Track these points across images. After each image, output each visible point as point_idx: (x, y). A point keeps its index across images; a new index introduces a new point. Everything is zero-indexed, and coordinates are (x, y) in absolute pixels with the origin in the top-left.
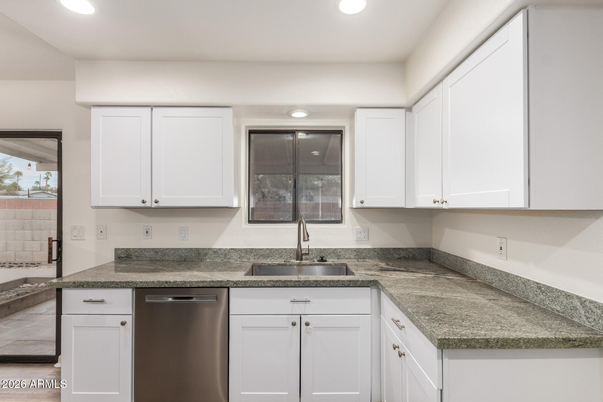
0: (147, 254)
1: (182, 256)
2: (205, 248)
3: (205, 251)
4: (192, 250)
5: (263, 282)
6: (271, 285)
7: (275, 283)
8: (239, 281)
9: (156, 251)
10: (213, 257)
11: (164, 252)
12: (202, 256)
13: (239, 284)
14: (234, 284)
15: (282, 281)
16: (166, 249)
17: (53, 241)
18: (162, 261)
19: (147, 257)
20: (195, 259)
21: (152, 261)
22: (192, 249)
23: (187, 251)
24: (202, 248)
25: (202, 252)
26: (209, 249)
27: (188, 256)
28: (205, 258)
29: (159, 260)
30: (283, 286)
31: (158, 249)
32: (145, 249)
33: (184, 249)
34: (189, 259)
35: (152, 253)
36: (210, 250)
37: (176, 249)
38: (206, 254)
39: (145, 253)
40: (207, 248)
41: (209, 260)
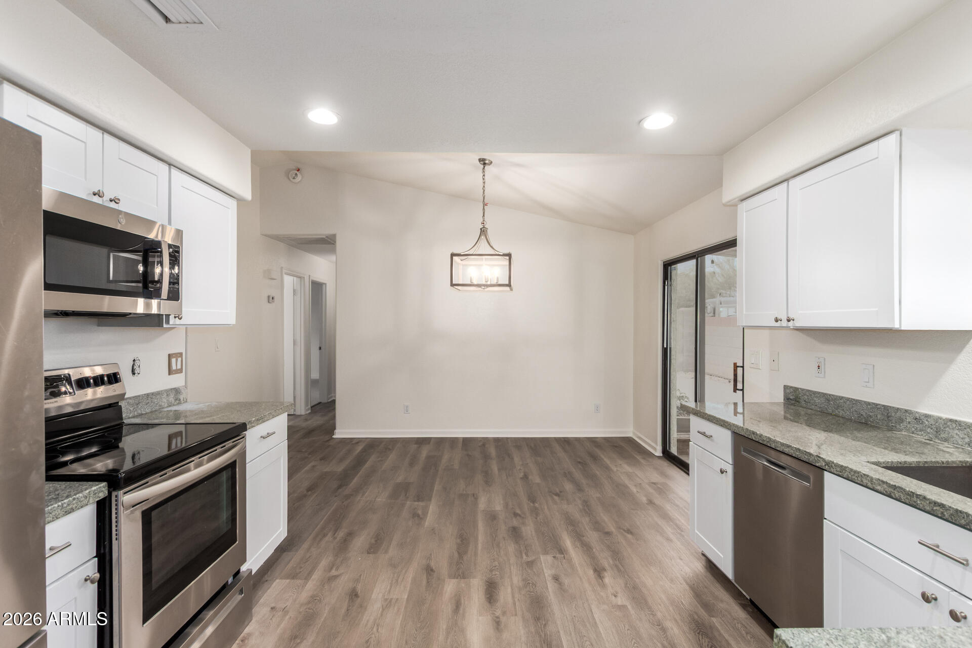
0: (817, 400)
1: (862, 415)
2: (898, 408)
3: (898, 414)
4: (878, 407)
5: (870, 479)
6: (884, 492)
7: (893, 491)
8: (833, 463)
9: (828, 398)
10: (913, 429)
11: (838, 402)
12: (894, 421)
13: (833, 469)
14: (825, 465)
15: (904, 490)
16: (840, 397)
17: (738, 367)
18: (835, 415)
19: (816, 406)
20: (883, 425)
21: (824, 413)
22: (877, 405)
23: (869, 407)
24: (893, 408)
25: (893, 415)
26: (906, 411)
27: (871, 416)
28: (898, 427)
29: (831, 414)
30: (907, 501)
31: (830, 395)
32: (815, 393)
33: (865, 402)
34: (872, 422)
35: (823, 400)
36: (907, 414)
37: (854, 400)
38: (901, 420)
39: (815, 399)
40: (902, 409)
41: (906, 433)
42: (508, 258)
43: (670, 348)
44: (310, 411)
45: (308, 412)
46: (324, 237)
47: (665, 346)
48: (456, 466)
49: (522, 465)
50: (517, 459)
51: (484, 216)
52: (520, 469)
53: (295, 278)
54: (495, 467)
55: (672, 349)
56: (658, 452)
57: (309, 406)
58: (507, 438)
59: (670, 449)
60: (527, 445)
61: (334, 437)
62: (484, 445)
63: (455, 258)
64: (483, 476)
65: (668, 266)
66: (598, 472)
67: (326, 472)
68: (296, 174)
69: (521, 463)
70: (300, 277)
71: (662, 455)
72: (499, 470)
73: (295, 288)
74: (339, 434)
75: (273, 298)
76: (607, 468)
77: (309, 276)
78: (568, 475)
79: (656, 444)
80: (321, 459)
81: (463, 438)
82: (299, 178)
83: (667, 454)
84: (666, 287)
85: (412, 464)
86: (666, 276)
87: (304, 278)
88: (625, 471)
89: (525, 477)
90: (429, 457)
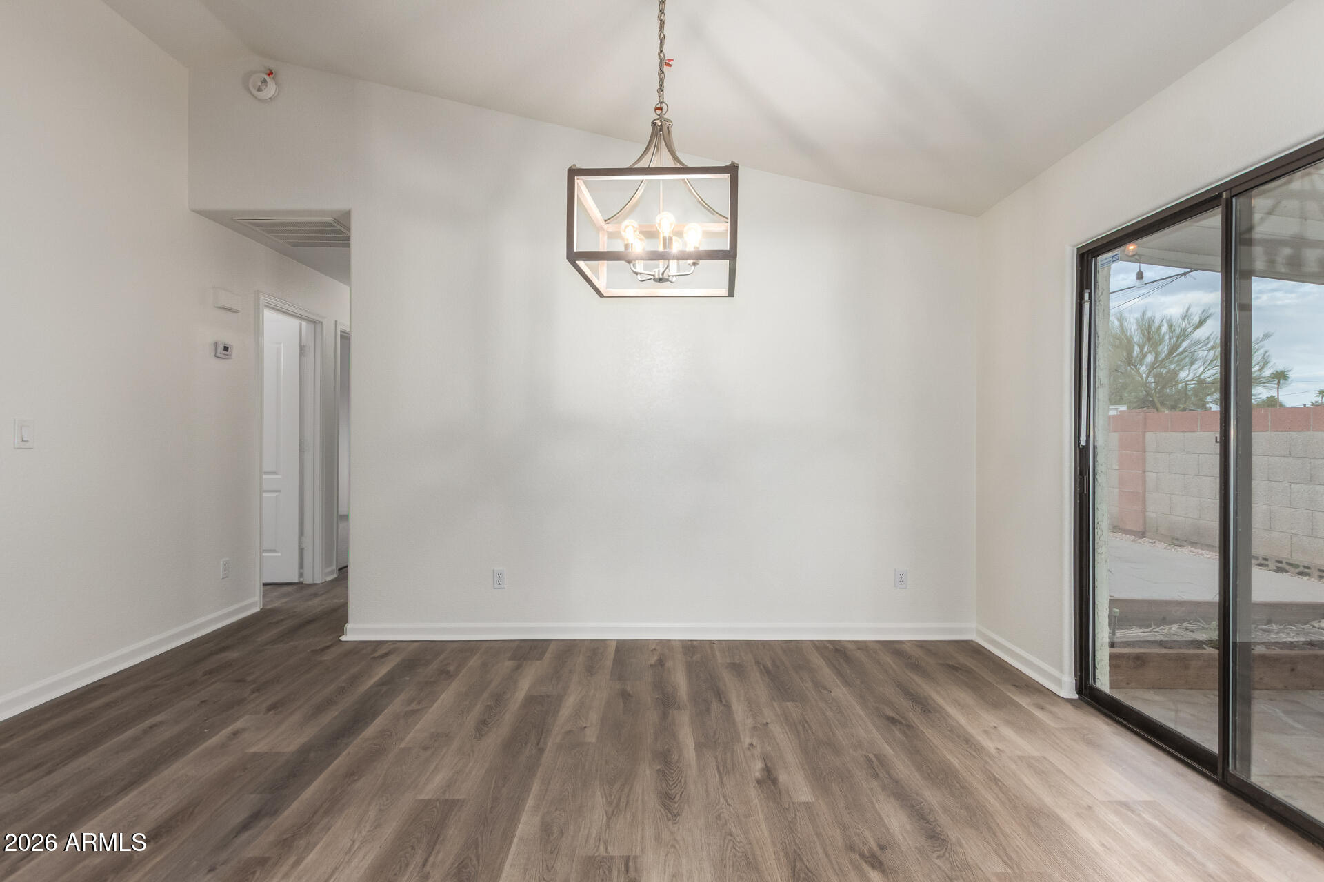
42: (727, 177)
43: (1095, 447)
44: (335, 576)
45: (329, 579)
46: (329, 219)
47: (1083, 443)
48: (591, 736)
49: (755, 728)
50: (739, 710)
51: (661, 89)
52: (751, 745)
53: (304, 324)
54: (687, 739)
55: (1099, 450)
56: (1067, 688)
57: (334, 567)
58: (711, 642)
59: (1095, 682)
60: (757, 663)
61: (343, 638)
62: (661, 662)
63: (579, 182)
64: (658, 771)
65: (1088, 257)
66: (954, 758)
67: (255, 754)
68: (264, 81)
69: (750, 721)
70: (314, 322)
71: (1076, 696)
72: (699, 746)
73: (304, 343)
74: (356, 631)
75: (226, 349)
76: (967, 740)
77: (336, 321)
78: (876, 766)
79: (1061, 670)
80: (272, 708)
81: (618, 641)
82: (271, 90)
83: (1088, 695)
84: (1086, 307)
85: (482, 727)
86: (1085, 280)
87: (322, 323)
88: (1019, 753)
89: (769, 779)
90: (530, 700)
